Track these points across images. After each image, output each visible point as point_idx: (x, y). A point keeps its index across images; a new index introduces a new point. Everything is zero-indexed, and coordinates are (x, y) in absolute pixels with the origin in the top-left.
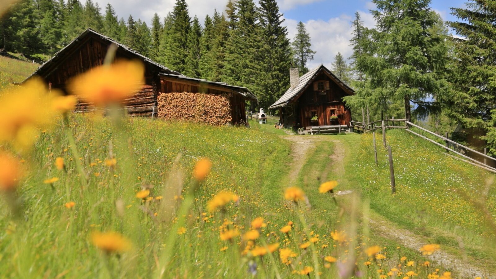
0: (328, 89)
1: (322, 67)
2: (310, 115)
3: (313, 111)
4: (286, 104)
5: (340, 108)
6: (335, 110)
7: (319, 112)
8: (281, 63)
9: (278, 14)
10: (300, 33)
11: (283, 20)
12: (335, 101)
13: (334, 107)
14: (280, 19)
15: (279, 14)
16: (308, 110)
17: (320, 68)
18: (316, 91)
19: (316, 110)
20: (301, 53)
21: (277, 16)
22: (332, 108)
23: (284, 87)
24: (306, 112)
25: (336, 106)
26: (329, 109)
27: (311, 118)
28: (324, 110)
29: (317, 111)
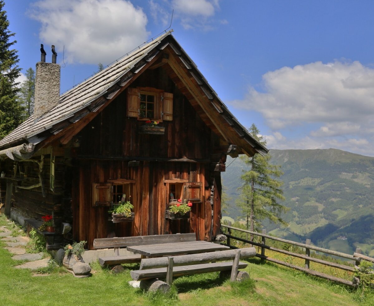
0: (169, 118)
1: (169, 39)
2: (109, 197)
3: (119, 182)
4: (29, 147)
5: (195, 179)
6: (182, 184)
7: (136, 189)
8: (4, 97)
9: (7, 30)
10: (29, 80)
11: (14, 41)
12: (185, 159)
13: (181, 177)
14: (10, 40)
15: (9, 32)
16: (102, 179)
17: (163, 42)
18: (134, 119)
19: (128, 182)
20: (28, 102)
21: (6, 33)
22: (175, 180)
23: (5, 131)
24: (95, 185)
25: (185, 174)
26: (166, 181)
27: (112, 208)
28: (153, 184)
29: (132, 185)
